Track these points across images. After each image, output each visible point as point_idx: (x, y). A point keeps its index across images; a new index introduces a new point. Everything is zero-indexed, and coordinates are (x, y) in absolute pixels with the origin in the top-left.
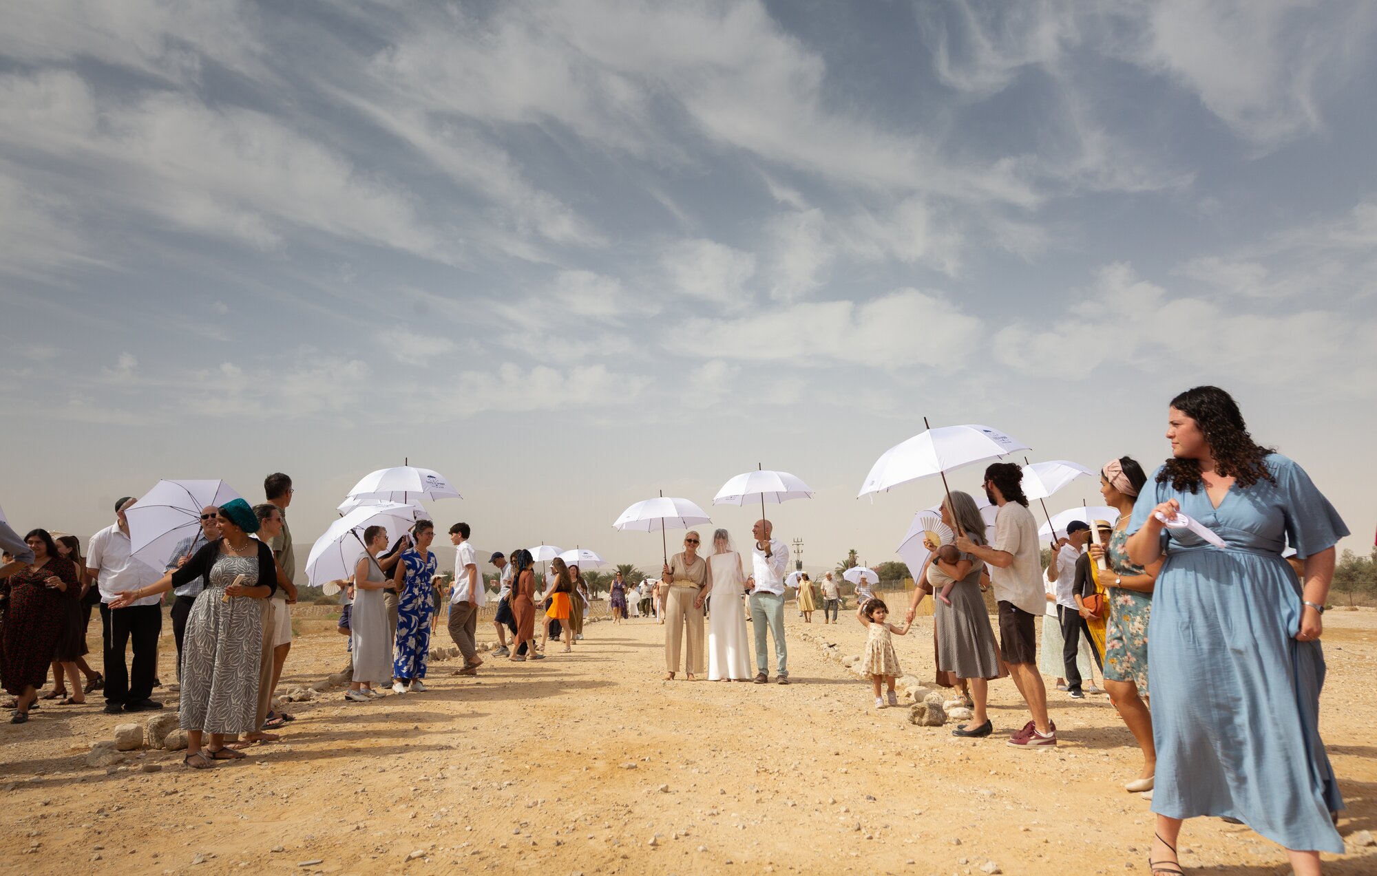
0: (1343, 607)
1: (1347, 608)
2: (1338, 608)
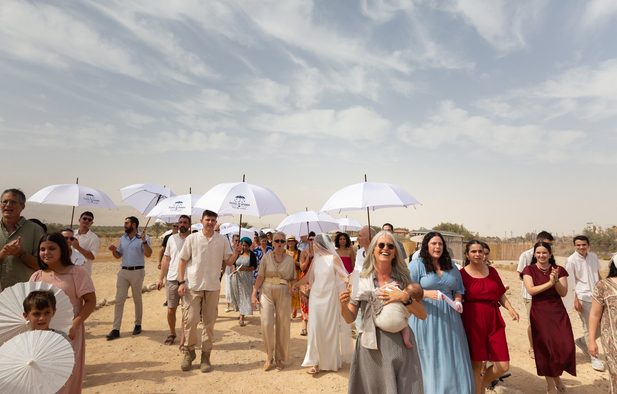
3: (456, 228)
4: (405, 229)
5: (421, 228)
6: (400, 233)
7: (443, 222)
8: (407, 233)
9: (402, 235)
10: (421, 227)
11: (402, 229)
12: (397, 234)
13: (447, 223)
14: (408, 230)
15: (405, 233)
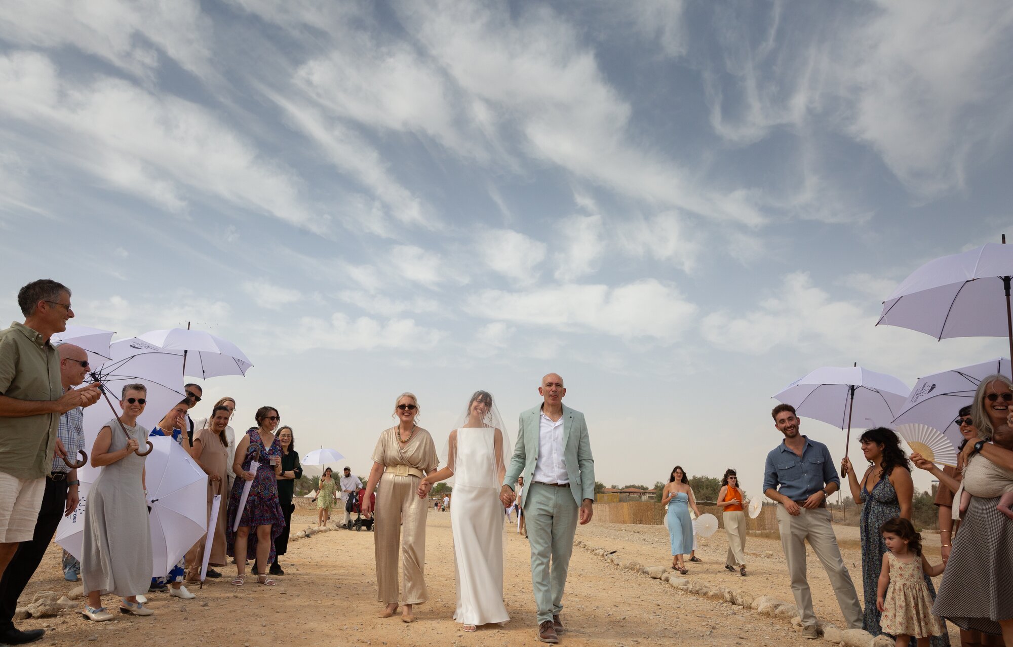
0: (930, 531)
1: (934, 531)
2: (927, 531)
3: (716, 485)
4: (642, 486)
5: (658, 483)
6: (634, 493)
7: (696, 476)
8: (644, 494)
9: (636, 496)
10: (658, 481)
11: (639, 487)
12: (628, 494)
13: (701, 477)
14: (647, 489)
15: (640, 493)
